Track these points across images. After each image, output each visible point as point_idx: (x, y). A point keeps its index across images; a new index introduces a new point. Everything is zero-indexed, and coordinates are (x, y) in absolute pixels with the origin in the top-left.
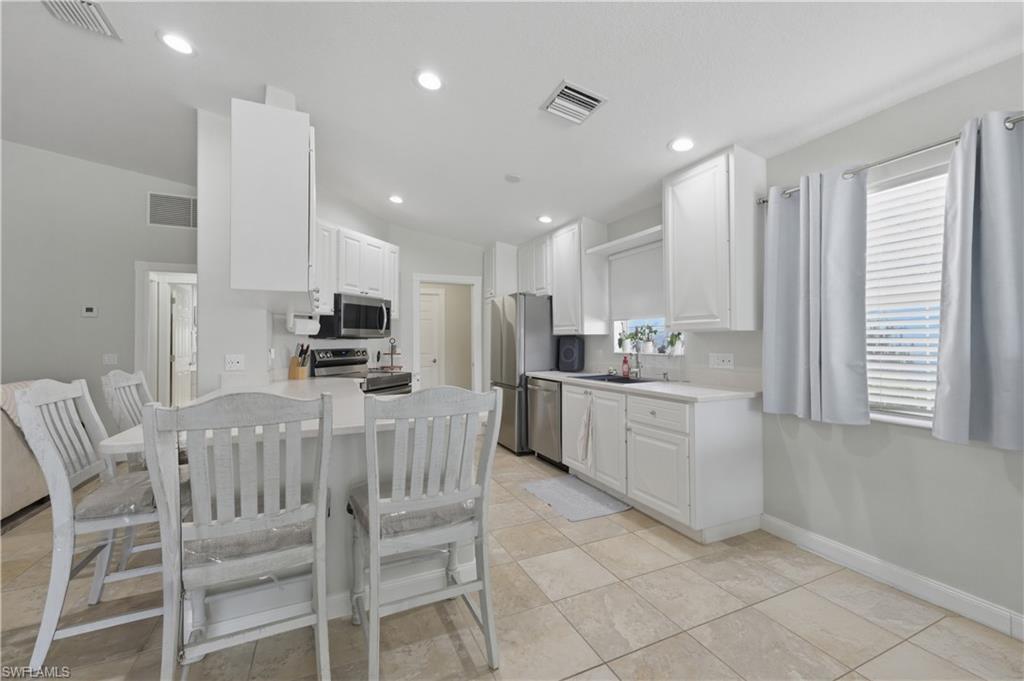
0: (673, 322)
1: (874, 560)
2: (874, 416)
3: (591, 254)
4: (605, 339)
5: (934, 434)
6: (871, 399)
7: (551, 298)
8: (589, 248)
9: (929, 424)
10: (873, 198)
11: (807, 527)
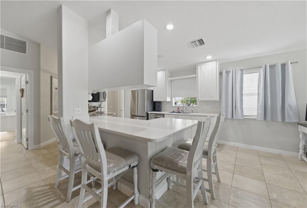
0: (200, 98)
1: (243, 145)
2: (245, 117)
3: (169, 80)
4: (171, 102)
5: (257, 119)
6: (244, 114)
7: (153, 90)
8: (168, 78)
9: (256, 118)
10: (245, 76)
11: (229, 141)
